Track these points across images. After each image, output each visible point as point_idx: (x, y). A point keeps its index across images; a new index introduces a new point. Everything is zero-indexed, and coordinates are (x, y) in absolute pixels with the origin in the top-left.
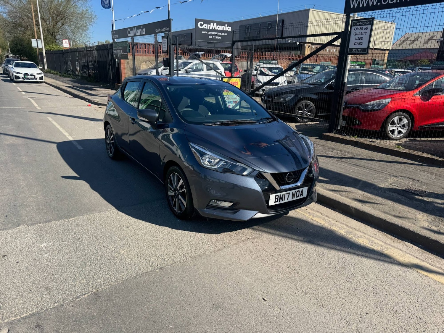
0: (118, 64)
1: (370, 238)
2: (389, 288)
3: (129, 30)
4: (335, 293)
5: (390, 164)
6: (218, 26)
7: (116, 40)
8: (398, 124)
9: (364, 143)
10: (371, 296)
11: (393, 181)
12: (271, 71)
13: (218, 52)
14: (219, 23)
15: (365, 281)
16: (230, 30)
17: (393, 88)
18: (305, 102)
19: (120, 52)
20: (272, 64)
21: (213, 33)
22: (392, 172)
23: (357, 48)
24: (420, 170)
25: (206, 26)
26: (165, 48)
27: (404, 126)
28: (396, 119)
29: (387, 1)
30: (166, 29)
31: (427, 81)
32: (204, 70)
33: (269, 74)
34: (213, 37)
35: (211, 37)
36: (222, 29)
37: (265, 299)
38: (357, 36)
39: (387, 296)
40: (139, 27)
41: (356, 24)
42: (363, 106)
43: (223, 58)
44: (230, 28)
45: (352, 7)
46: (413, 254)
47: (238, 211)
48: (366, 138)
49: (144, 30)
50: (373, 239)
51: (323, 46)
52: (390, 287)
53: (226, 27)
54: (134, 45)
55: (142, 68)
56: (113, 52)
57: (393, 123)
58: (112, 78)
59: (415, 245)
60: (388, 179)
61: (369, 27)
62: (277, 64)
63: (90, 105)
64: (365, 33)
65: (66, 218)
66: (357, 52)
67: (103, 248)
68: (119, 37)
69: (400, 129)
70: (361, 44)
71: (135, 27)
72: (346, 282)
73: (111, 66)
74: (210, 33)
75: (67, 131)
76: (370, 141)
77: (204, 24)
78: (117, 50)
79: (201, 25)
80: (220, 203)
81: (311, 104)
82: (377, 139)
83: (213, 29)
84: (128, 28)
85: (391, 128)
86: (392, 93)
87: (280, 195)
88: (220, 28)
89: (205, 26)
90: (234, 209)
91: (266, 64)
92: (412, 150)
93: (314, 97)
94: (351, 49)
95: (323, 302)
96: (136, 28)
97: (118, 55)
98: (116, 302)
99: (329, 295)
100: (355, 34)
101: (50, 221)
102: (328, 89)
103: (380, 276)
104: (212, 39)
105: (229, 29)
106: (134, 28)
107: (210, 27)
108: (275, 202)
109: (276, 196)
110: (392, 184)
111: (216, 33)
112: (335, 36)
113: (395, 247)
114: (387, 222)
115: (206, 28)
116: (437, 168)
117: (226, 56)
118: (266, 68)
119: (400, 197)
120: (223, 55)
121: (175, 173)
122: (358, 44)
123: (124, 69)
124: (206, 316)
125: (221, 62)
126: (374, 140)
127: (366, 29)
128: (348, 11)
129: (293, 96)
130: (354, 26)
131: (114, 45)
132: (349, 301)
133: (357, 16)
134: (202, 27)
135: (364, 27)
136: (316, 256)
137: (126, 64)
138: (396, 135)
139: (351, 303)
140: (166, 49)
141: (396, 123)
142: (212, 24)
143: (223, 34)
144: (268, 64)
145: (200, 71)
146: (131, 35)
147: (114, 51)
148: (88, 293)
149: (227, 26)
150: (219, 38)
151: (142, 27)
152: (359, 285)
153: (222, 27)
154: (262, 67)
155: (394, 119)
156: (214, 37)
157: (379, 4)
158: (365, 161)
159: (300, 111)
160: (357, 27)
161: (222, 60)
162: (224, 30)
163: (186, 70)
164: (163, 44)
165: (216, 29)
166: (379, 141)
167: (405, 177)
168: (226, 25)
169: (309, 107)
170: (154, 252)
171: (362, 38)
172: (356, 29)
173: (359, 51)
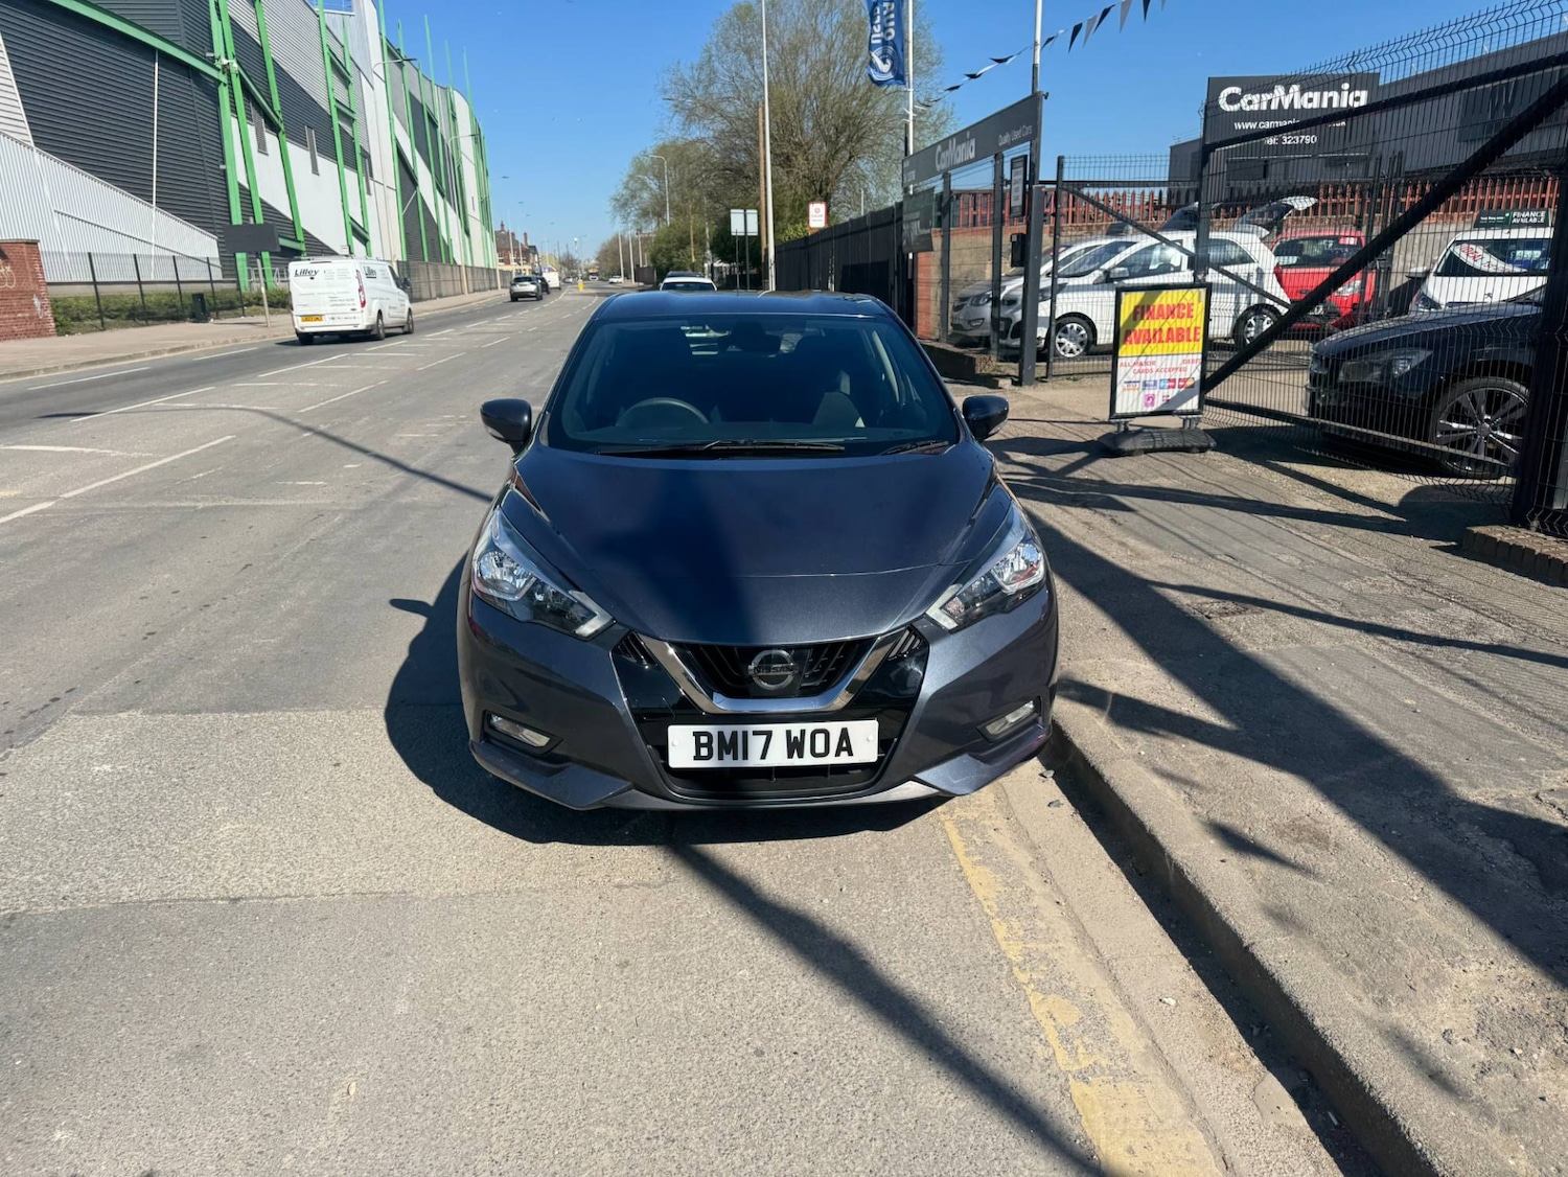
0: (913, 267)
1: (1116, 1008)
3: (938, 149)
6: (1308, 95)
7: (907, 191)
12: (1505, 256)
16: (1364, 103)
18: (1489, 385)
19: (916, 229)
20: (1520, 226)
21: (1284, 124)
25: (1255, 102)
30: (1025, 130)
33: (1493, 270)
35: (1272, 141)
36: (1325, 106)
40: (961, 137)
43: (1277, 218)
44: (1364, 94)
46: (1231, 1142)
47: (564, 769)
49: (973, 143)
50: (1119, 1019)
53: (1345, 93)
54: (950, 200)
56: (901, 230)
62: (1546, 223)
68: (919, 178)
71: (952, 137)
73: (896, 277)
74: (1268, 125)
77: (1244, 92)
78: (911, 222)
79: (1233, 99)
80: (516, 731)
81: (1519, 392)
83: (1286, 107)
84: (937, 145)
87: (721, 734)
88: (1316, 100)
89: (1250, 102)
90: (555, 758)
91: (1488, 226)
96: (955, 140)
97: (913, 239)
104: (1278, 148)
105: (1358, 99)
106: (951, 142)
107: (1270, 102)
108: (699, 757)
109: (697, 735)
115: (1255, 107)
117: (1289, 209)
118: (1477, 242)
120: (1278, 208)
123: (927, 281)
125: (1265, 232)
129: (1423, 355)
131: (905, 206)
134: (1236, 107)
137: (934, 269)
140: (1020, 202)
142: (1279, 89)
144: (1499, 225)
145: (1166, 272)
146: (944, 167)
147: (904, 227)
149: (1350, 91)
150: (1309, 140)
151: (968, 134)
153: (1327, 95)
154: (1461, 243)
156: (1287, 141)
159: (1455, 425)
161: (1270, 226)
162: (1335, 105)
163: (1106, 272)
164: (1013, 188)
165: (1297, 106)
168: (1347, 85)
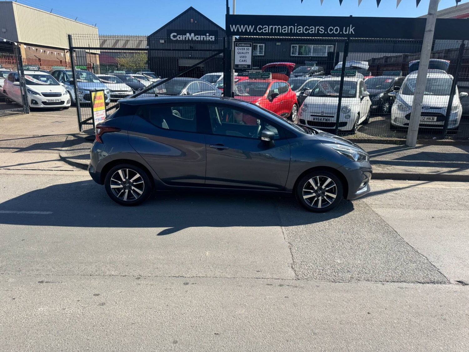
23: (243, 65)
29: (262, 30)
38: (240, 55)
41: (238, 45)
45: (232, 31)
61: (250, 48)
64: (247, 53)
66: (243, 68)
70: (245, 61)
94: (237, 66)
100: (238, 53)
118: (30, 75)
122: (242, 61)
127: (248, 49)
130: (236, 46)
135: (246, 48)
157: (255, 31)
160: (240, 47)
171: (246, 57)
172: (238, 49)
173: (244, 67)
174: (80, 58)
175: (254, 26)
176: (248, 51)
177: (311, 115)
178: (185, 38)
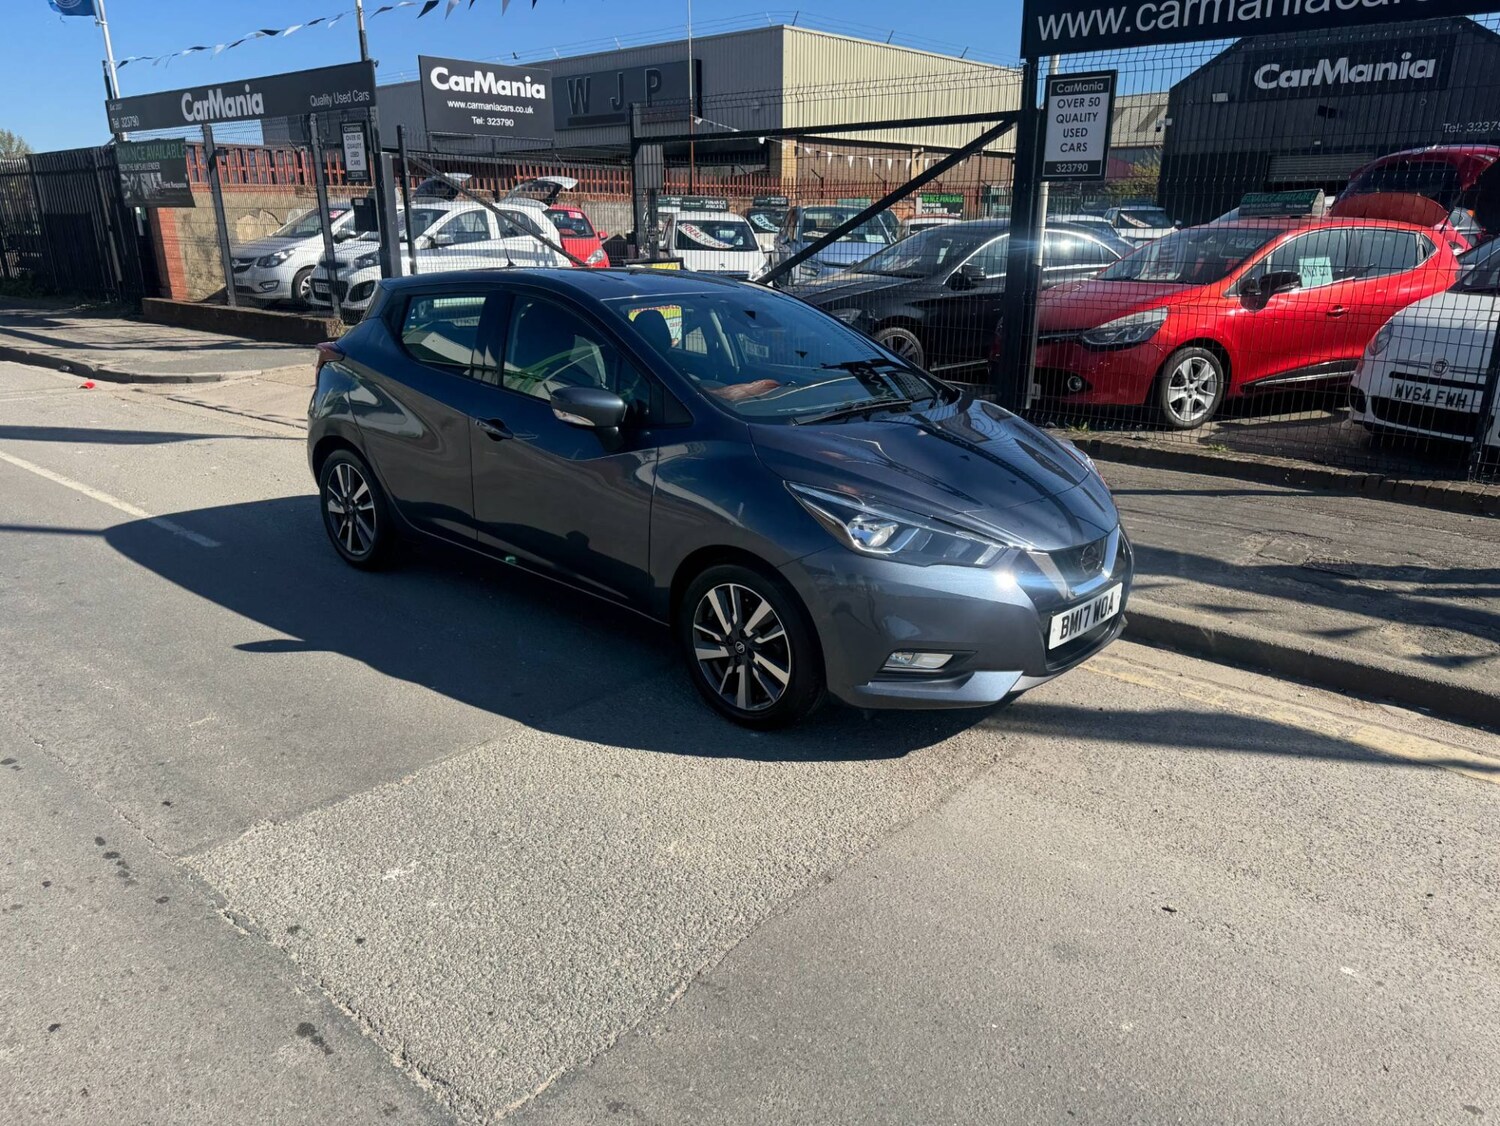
0: (146, 225)
1: (1294, 707)
2: (1433, 826)
3: (187, 97)
4: (1324, 861)
5: (1218, 499)
6: (501, 83)
7: (126, 137)
8: (1191, 382)
9: (1120, 446)
10: (1409, 853)
11: (1260, 547)
12: (713, 234)
13: (508, 172)
14: (502, 73)
15: (1367, 818)
16: (542, 95)
17: (1154, 278)
18: (893, 333)
19: (153, 181)
20: (710, 210)
21: (488, 107)
22: (1238, 520)
23: (1072, 162)
24: (1304, 507)
25: (460, 83)
26: (357, 163)
27: (1205, 386)
28: (1185, 368)
29: (1154, 22)
30: (357, 96)
31: (1251, 254)
32: (492, 237)
33: (711, 245)
34: (486, 121)
35: (480, 121)
36: (515, 94)
37: (1171, 906)
38: (1067, 126)
39: (1440, 846)
40: (232, 89)
41: (1061, 88)
42: (1090, 336)
43: (552, 195)
44: (542, 88)
45: (1044, 37)
46: (1421, 733)
47: (970, 677)
48: (1119, 430)
49: (258, 97)
50: (1302, 709)
51: (956, 155)
52: (1431, 823)
53: (528, 86)
54: (214, 155)
55: (241, 237)
56: (118, 181)
57: (1178, 381)
58: (120, 278)
59: (1412, 710)
60: (1242, 540)
61: (1104, 97)
62: (726, 210)
63: (91, 386)
64: (1092, 116)
65: (389, 780)
66: (1071, 172)
67: (599, 849)
68: (144, 126)
69: (1196, 396)
70: (1082, 148)
71: (214, 87)
72: (1326, 828)
73: (111, 234)
74: (474, 106)
75: (99, 487)
76: (1134, 436)
77: (450, 74)
78: (139, 172)
79: (442, 79)
80: (913, 661)
81: (910, 337)
82: (1152, 429)
83: (486, 91)
84: (182, 92)
85: (1174, 395)
86: (1169, 291)
87: (1073, 614)
88: (508, 88)
89: (457, 84)
90: (958, 670)
91: (690, 209)
92: (1258, 453)
93: (916, 314)
94: (1053, 166)
95: (1313, 888)
96: (219, 91)
97: (146, 192)
98: (783, 992)
99: (1313, 868)
100: (1061, 118)
101: (341, 797)
102: (953, 288)
103: (1390, 800)
104: (485, 128)
105: (538, 91)
106: (211, 92)
107: (473, 85)
108: (1062, 637)
109: (1064, 620)
110: (1263, 554)
111: (498, 108)
112: (994, 124)
113: (1367, 722)
114: (1320, 657)
115: (461, 88)
116: (1343, 500)
117: (558, 187)
118: (695, 222)
119: (1305, 587)
120: (545, 184)
121: (732, 585)
122: (1072, 148)
123: (175, 241)
124: (1059, 980)
125: (545, 207)
126: (1142, 434)
127: (1094, 103)
128: (1033, 48)
129: (855, 313)
130: (1055, 93)
131: (120, 154)
132: (1369, 872)
133: (1060, 64)
134: (444, 87)
135: (1087, 97)
136: (1203, 775)
137: (178, 225)
138: (1188, 416)
139: (1377, 878)
140: (363, 167)
141: (1186, 376)
142: (478, 74)
143: (519, 110)
144: (696, 209)
145: (480, 239)
146: (199, 117)
147: (123, 177)
148: (678, 985)
149: (532, 83)
150: (509, 123)
151: (247, 88)
152: (1360, 831)
153: (515, 85)
154: (681, 223)
155: (1180, 367)
156: (491, 122)
157: (1128, 29)
158: (1151, 498)
160: (1065, 98)
161: (547, 202)
162: (523, 95)
163: (430, 238)
164: (348, 152)
166: (1159, 435)
167: (1283, 532)
168: (528, 79)
169: (906, 346)
170: (764, 835)
171: (1084, 132)
172: (1062, 104)
173: (1077, 169)
174: (650, 167)
175: (1124, 9)
176: (1094, 109)
177: (1394, 375)
178: (1312, 78)
